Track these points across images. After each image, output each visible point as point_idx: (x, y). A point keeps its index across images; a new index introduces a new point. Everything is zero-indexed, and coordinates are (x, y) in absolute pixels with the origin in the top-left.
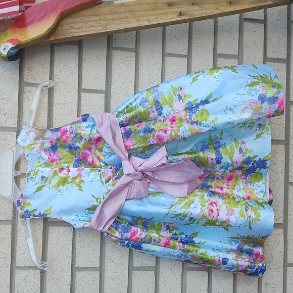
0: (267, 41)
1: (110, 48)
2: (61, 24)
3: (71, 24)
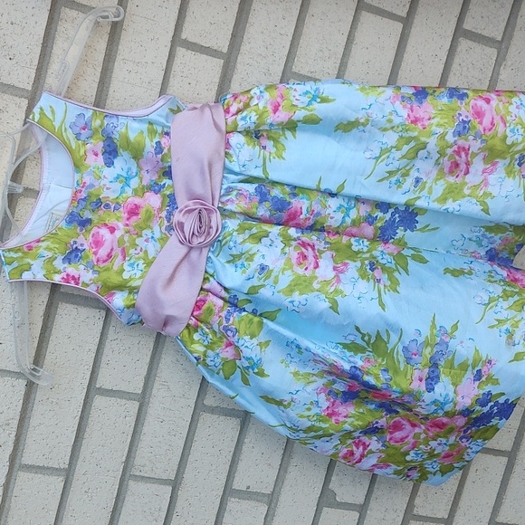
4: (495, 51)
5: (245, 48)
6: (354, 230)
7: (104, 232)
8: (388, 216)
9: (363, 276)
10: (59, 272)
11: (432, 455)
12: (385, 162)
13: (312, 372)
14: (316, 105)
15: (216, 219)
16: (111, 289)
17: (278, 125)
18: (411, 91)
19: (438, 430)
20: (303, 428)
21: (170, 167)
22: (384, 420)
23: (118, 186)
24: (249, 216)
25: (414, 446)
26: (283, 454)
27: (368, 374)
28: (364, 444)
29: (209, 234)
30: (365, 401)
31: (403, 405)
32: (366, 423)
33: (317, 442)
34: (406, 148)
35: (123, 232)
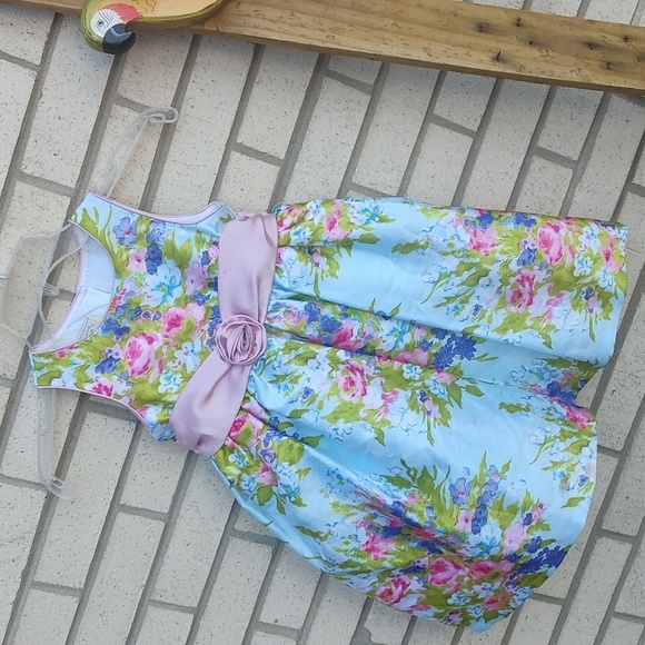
1: (321, 69)
4: (571, 172)
5: (303, 155)
6: (407, 356)
7: (142, 342)
8: (444, 342)
9: (413, 407)
10: (91, 381)
11: (475, 600)
12: (443, 287)
13: (353, 504)
14: (373, 224)
15: (261, 335)
16: (144, 402)
17: (333, 242)
18: (476, 215)
19: (483, 574)
20: (340, 563)
21: (216, 278)
22: (425, 560)
23: (160, 294)
24: (296, 335)
25: (457, 589)
26: (317, 588)
27: (411, 510)
28: (404, 583)
29: (252, 351)
30: (407, 537)
31: (446, 545)
32: (407, 561)
33: (354, 578)
34: (466, 274)
35: (161, 344)
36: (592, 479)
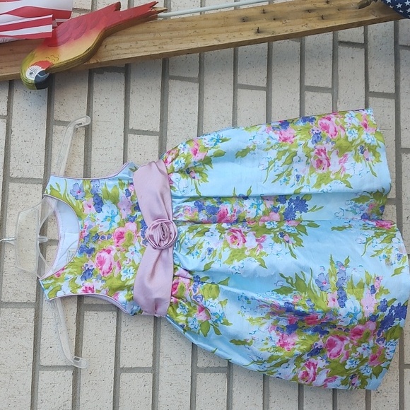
0: (369, 70)
1: (165, 77)
2: (104, 43)
3: (116, 43)
4: (330, 95)
6: (266, 218)
7: (104, 254)
8: (286, 205)
9: (277, 241)
10: (80, 287)
12: (273, 169)
13: (261, 316)
14: (219, 144)
15: (173, 227)
16: (115, 290)
17: (199, 161)
18: (278, 124)
20: (266, 358)
21: (137, 203)
22: (320, 341)
23: (107, 223)
24: (194, 222)
25: (348, 356)
27: (297, 305)
28: (313, 364)
29: (170, 237)
30: (304, 329)
32: (309, 346)
34: (284, 158)
35: (116, 251)
36: (405, 254)
